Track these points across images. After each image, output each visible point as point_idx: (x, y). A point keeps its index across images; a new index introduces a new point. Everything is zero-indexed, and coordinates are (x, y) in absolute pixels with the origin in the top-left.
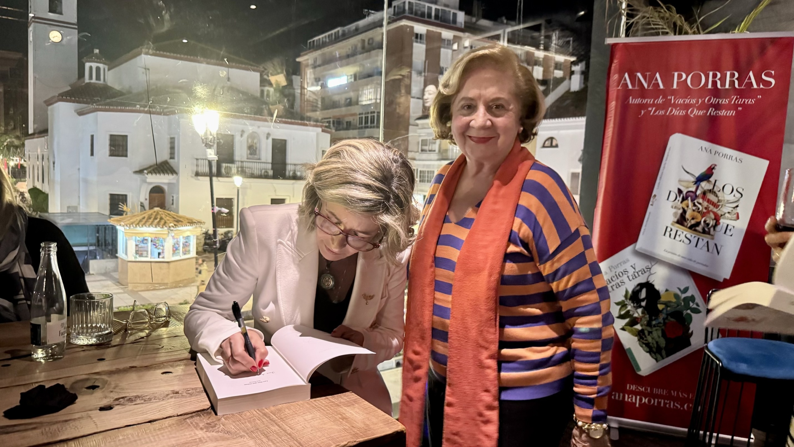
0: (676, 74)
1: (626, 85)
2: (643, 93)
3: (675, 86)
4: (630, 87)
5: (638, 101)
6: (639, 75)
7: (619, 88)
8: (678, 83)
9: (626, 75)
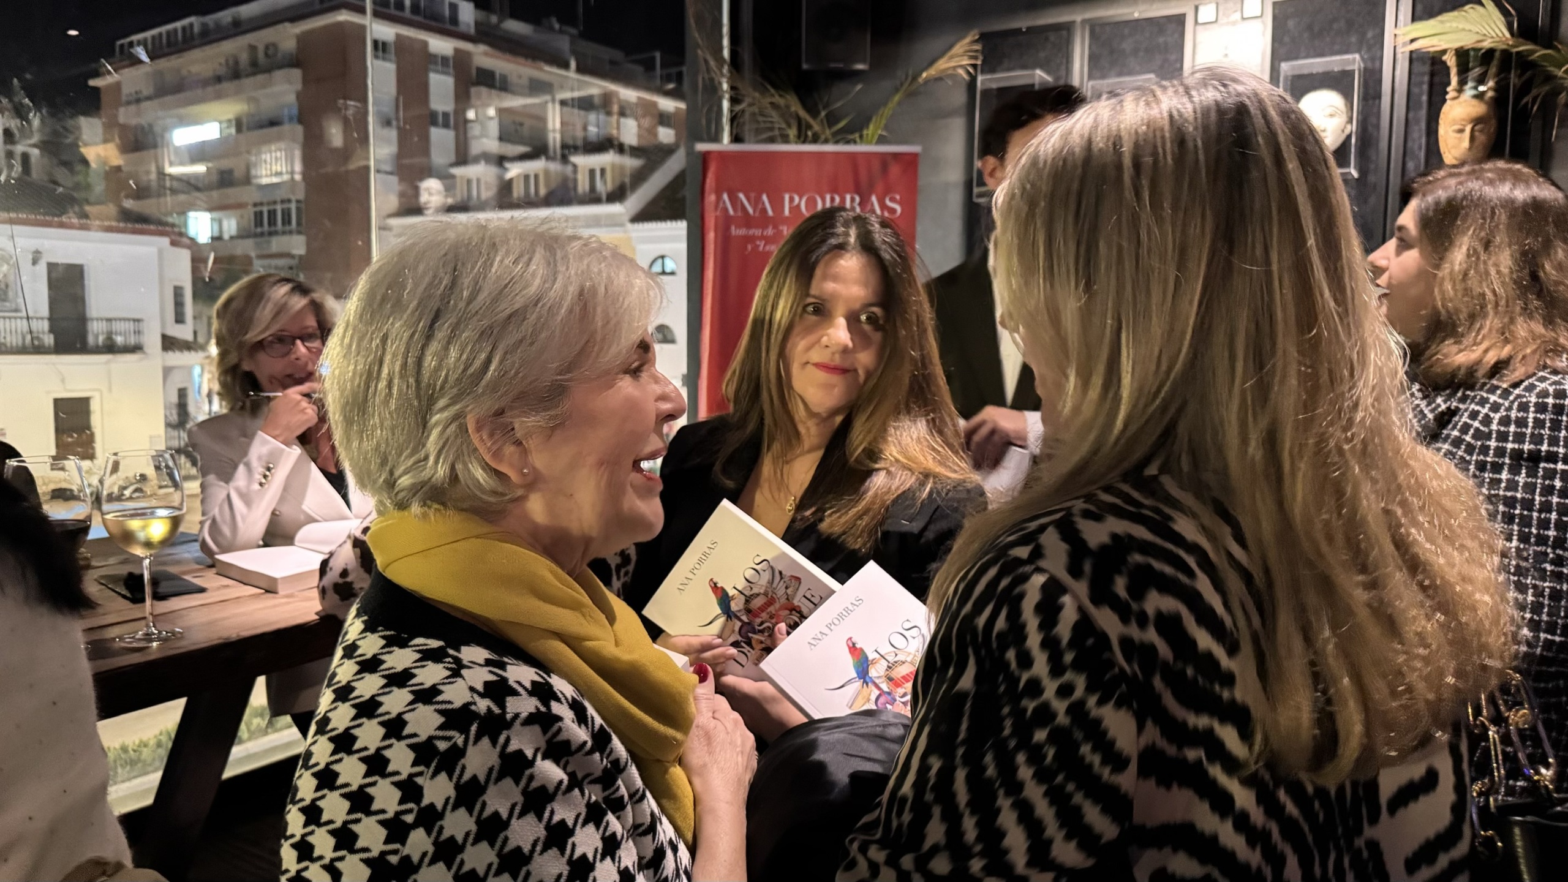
0: (787, 197)
1: (726, 209)
2: (747, 221)
3: (787, 212)
4: (731, 212)
5: (742, 232)
6: (741, 196)
7: (718, 213)
8: (790, 208)
9: (725, 196)
